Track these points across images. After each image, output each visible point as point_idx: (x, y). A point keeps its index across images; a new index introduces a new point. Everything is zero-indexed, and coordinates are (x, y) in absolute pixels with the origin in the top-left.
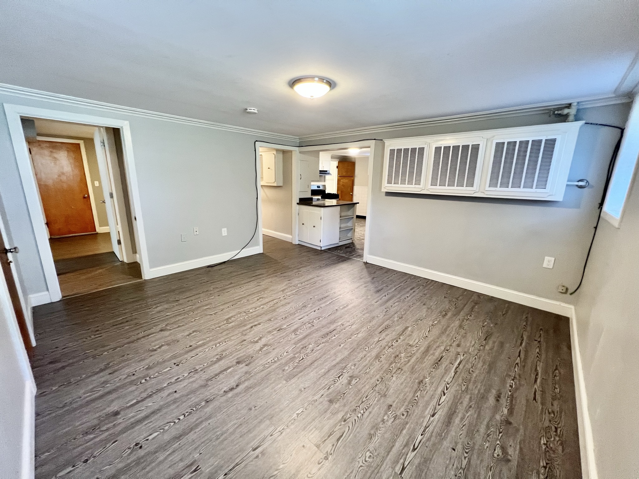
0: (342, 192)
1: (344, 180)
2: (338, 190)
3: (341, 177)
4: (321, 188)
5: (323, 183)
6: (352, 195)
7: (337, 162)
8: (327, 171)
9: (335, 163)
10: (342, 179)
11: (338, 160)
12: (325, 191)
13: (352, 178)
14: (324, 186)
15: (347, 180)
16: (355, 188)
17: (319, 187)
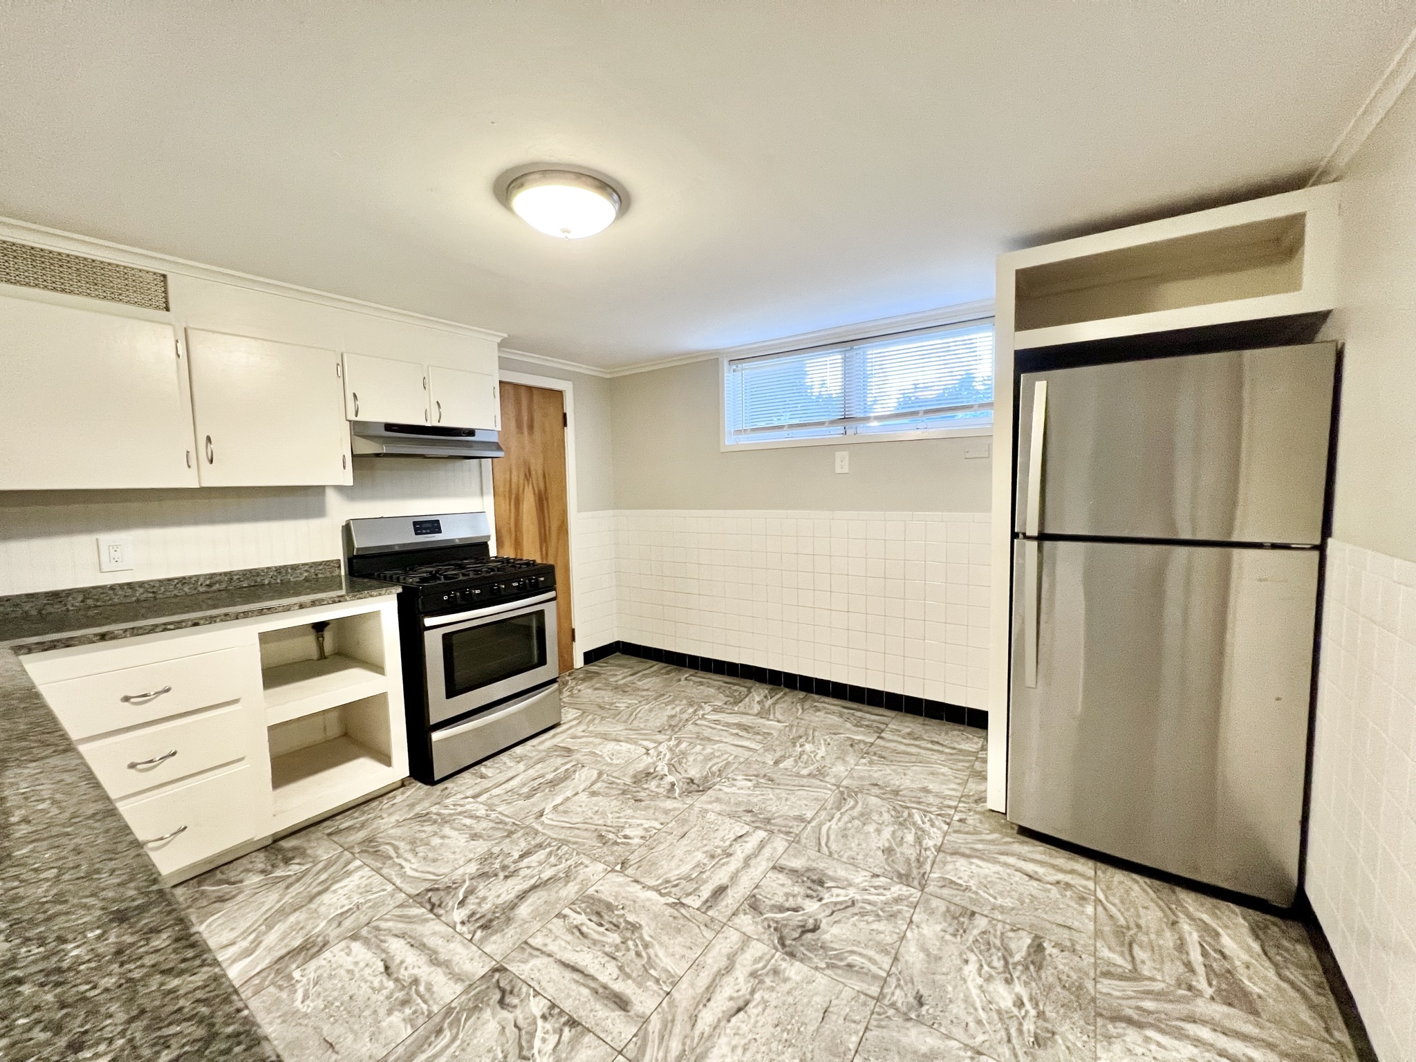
4: (452, 532)
8: (471, 432)
17: (425, 526)
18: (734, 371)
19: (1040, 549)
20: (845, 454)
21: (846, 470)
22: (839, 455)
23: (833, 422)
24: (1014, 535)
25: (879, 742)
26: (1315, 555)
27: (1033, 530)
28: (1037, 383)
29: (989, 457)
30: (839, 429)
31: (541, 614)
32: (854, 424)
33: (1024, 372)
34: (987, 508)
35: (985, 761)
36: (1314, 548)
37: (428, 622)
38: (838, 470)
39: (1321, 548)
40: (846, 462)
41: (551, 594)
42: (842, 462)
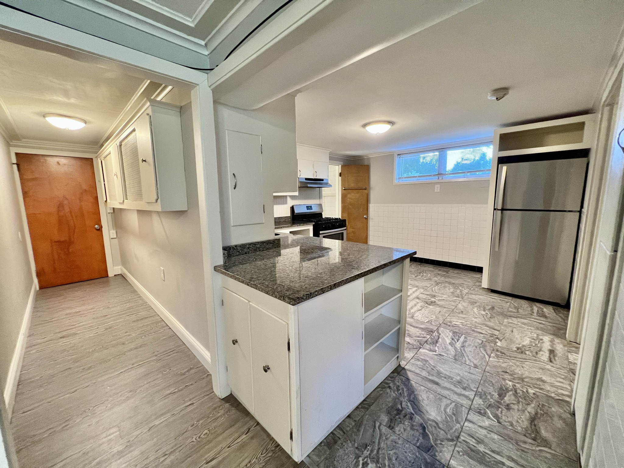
0: (349, 214)
1: (353, 194)
2: (343, 212)
3: (346, 190)
4: (315, 210)
5: (317, 202)
6: (367, 219)
7: (340, 166)
8: (322, 180)
9: (337, 169)
10: (349, 193)
11: (342, 163)
12: (321, 214)
13: (366, 191)
14: (320, 206)
15: (357, 195)
16: (372, 207)
17: (309, 207)
18: (399, 158)
19: (502, 213)
20: (439, 186)
21: (439, 191)
22: (436, 186)
23: (434, 175)
24: (495, 209)
25: (447, 274)
26: (578, 213)
27: (500, 208)
28: (504, 167)
29: (489, 187)
30: (437, 177)
31: (343, 233)
32: (442, 176)
33: (500, 164)
34: (487, 203)
35: (482, 279)
36: (579, 211)
37: (321, 232)
38: (436, 191)
39: (580, 212)
40: (439, 188)
41: (345, 228)
42: (437, 188)
